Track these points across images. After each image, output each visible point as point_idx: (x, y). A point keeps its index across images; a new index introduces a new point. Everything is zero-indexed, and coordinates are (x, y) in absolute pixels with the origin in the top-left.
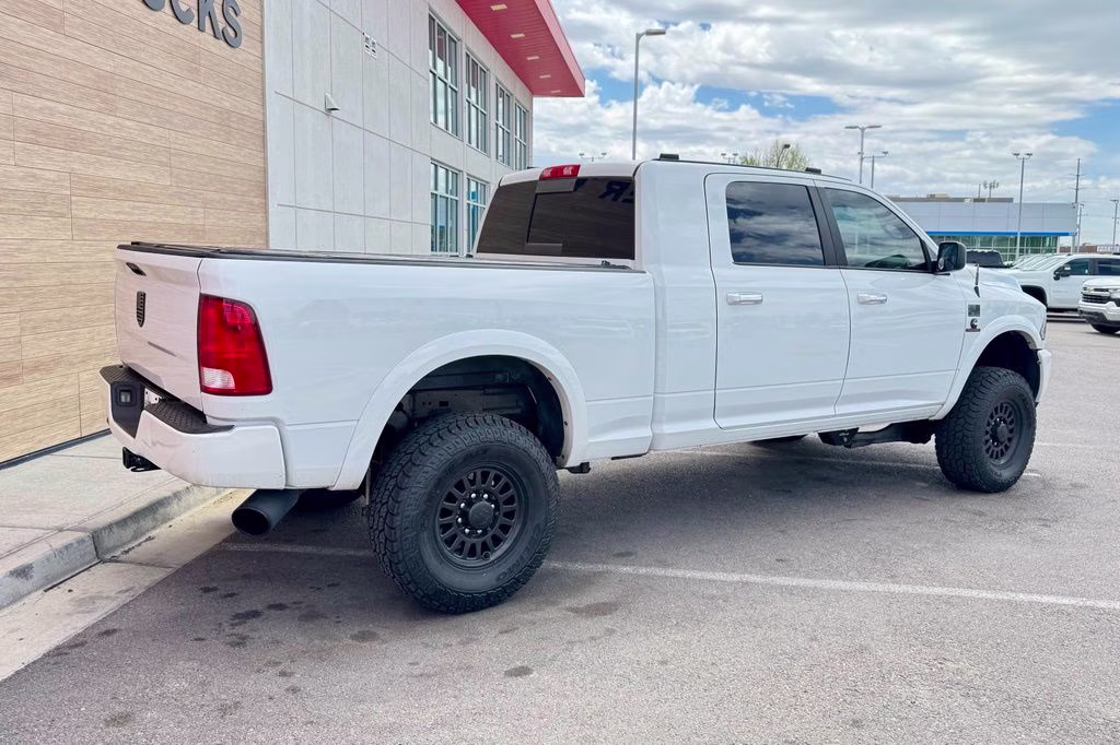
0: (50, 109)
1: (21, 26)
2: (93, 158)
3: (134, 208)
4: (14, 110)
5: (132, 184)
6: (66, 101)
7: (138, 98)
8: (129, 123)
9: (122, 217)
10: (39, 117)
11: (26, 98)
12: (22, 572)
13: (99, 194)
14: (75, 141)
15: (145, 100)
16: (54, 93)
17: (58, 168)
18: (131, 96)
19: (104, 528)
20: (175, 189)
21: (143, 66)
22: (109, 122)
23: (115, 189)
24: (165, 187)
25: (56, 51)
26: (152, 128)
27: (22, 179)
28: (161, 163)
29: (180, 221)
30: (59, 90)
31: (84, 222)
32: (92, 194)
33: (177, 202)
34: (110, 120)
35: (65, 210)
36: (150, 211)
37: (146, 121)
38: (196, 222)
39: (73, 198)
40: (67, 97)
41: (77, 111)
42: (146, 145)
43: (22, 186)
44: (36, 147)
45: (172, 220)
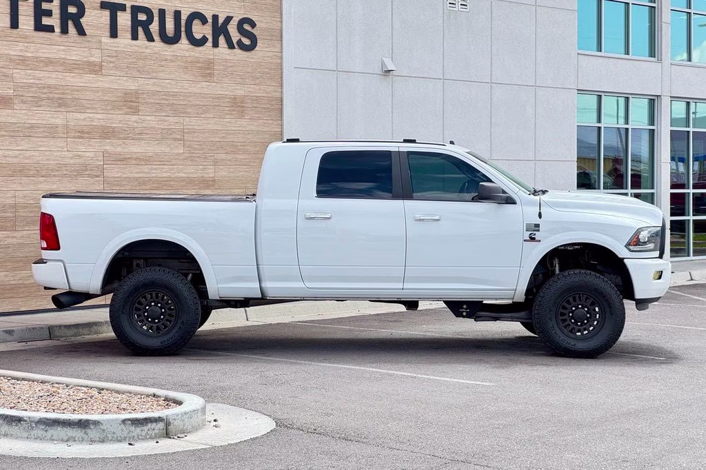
0: (89, 118)
1: (73, 77)
2: (120, 142)
3: (151, 169)
4: (67, 122)
5: (150, 155)
6: (102, 112)
7: (157, 102)
8: (148, 118)
9: (141, 175)
10: (83, 124)
11: (75, 114)
12: (10, 332)
13: (123, 163)
14: (107, 133)
15: (163, 102)
16: (93, 108)
17: (95, 150)
18: (152, 101)
19: (57, 326)
20: (187, 155)
21: (162, 81)
22: (134, 119)
23: (136, 159)
24: (178, 154)
25: (96, 85)
26: (168, 118)
27: (71, 158)
28: (175, 139)
29: (191, 175)
30: (98, 106)
31: (112, 179)
32: (119, 162)
33: (189, 163)
34: (134, 118)
35: (99, 173)
36: (164, 170)
37: (163, 114)
38: (206, 175)
39: (105, 166)
40: (102, 110)
41: (109, 116)
42: (162, 129)
43: (72, 161)
44: (81, 140)
45: (184, 175)
